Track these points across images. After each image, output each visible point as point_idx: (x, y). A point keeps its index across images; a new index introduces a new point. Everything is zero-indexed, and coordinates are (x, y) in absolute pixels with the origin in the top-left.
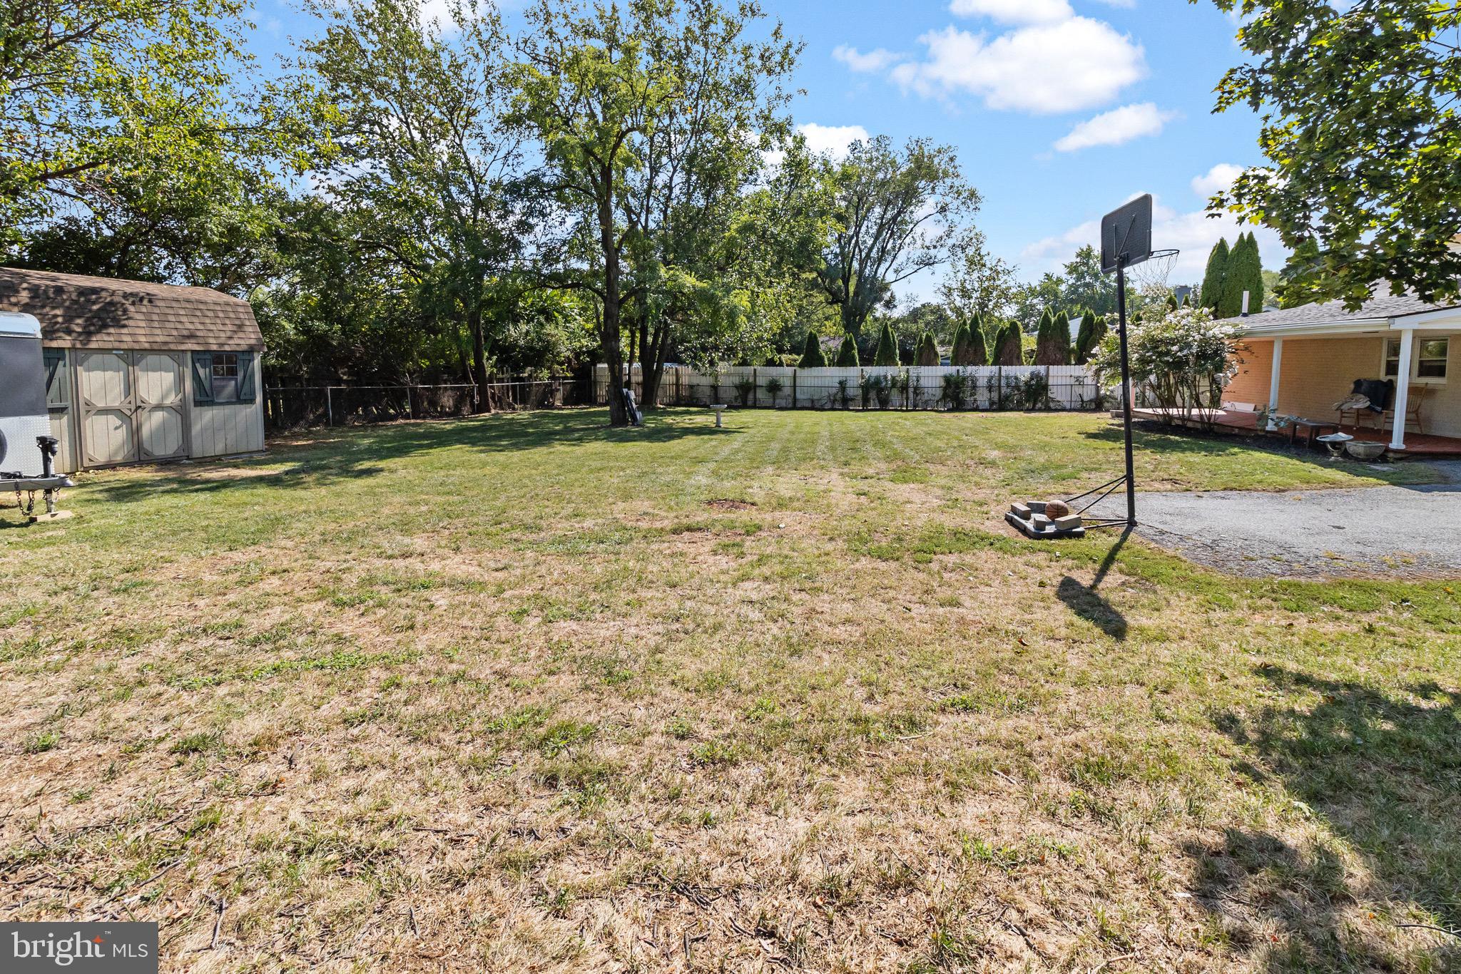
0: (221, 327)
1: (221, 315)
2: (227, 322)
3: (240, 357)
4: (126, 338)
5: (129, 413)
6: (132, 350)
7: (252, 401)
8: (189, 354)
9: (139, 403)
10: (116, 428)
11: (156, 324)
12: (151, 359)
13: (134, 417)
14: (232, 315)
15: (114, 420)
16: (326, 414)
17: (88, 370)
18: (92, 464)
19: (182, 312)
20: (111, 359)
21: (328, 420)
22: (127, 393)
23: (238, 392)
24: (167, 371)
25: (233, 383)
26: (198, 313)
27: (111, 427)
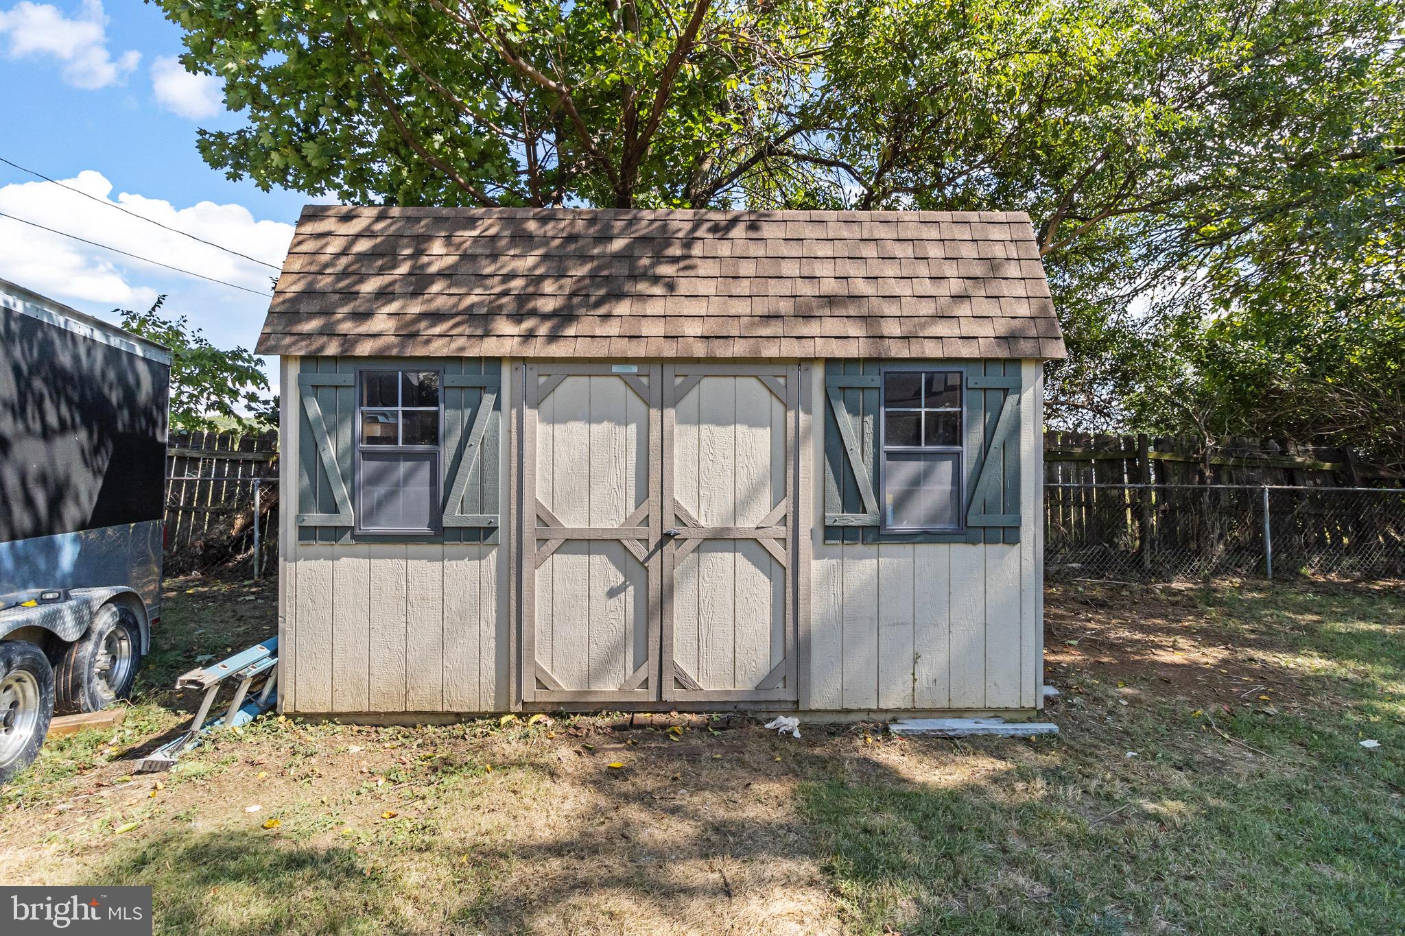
0: (927, 288)
1: (934, 251)
2: (950, 270)
3: (974, 378)
4: (648, 328)
5: (640, 552)
6: (662, 361)
7: (1010, 534)
8: (818, 373)
9: (670, 526)
10: (612, 593)
11: (743, 287)
12: (712, 388)
13: (654, 564)
14: (968, 251)
15: (604, 570)
16: (1256, 545)
17: (552, 420)
18: (543, 697)
19: (824, 250)
20: (610, 387)
21: (1261, 563)
22: (642, 495)
23: (961, 498)
24: (753, 423)
25: (946, 467)
26: (869, 251)
27: (599, 591)
